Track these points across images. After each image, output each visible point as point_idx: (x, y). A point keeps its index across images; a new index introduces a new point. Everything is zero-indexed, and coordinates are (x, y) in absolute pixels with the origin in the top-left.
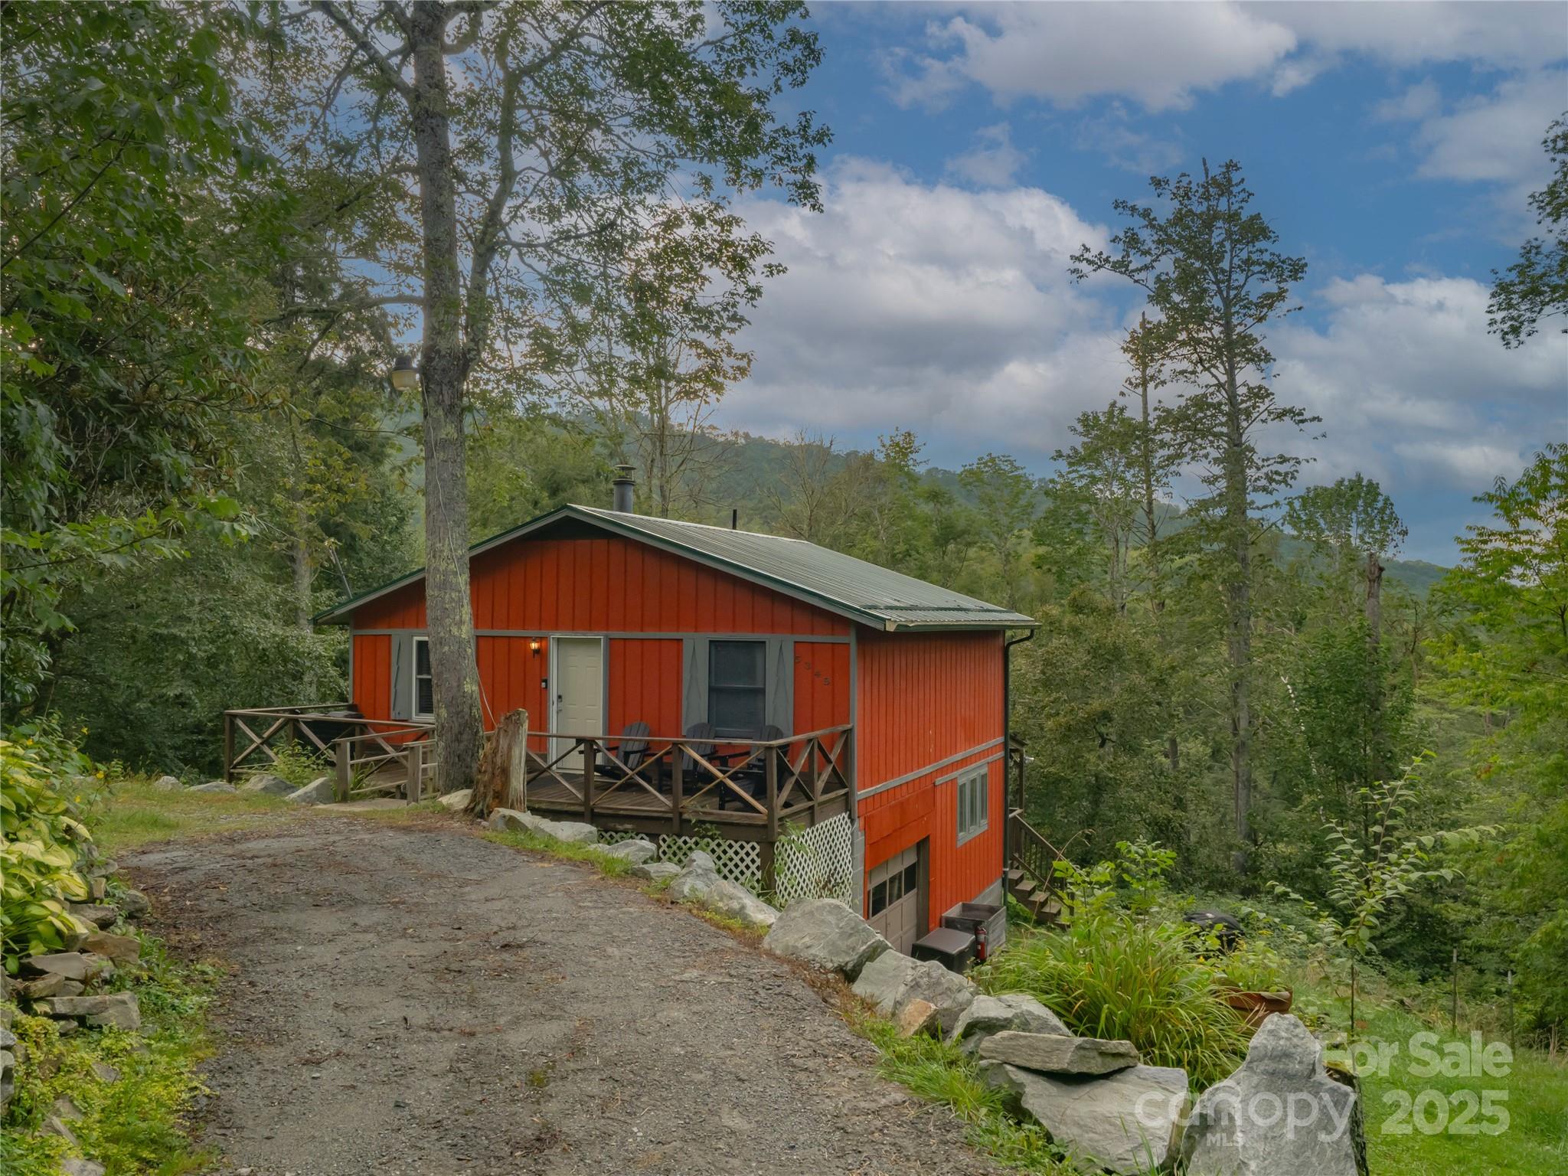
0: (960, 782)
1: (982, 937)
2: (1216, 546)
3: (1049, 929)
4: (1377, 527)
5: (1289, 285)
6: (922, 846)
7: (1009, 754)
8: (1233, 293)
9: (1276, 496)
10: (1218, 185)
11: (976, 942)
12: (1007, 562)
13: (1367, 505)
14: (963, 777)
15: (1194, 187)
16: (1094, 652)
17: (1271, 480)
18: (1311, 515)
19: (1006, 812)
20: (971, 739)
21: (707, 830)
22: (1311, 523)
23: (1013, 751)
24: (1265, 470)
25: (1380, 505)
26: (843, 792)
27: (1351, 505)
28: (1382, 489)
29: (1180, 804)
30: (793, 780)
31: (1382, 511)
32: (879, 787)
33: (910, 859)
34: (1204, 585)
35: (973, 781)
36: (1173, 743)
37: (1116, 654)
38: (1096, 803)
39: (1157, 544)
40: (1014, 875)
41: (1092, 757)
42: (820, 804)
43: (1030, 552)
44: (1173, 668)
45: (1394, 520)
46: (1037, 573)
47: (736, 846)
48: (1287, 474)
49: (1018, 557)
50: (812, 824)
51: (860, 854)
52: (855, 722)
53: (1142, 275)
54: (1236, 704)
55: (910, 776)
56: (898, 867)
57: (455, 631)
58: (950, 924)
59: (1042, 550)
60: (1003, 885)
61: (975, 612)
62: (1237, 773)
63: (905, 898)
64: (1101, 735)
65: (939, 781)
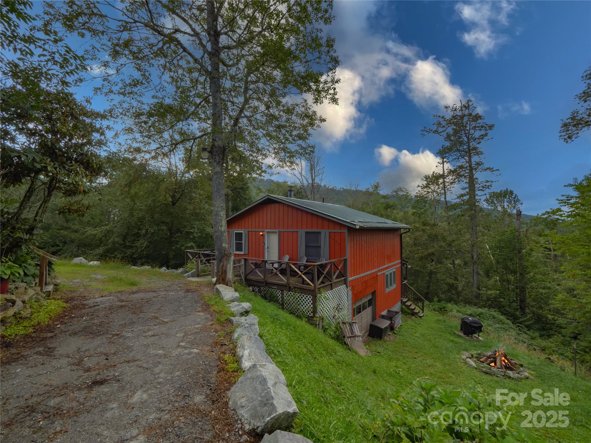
0: (386, 274)
1: (393, 322)
2: (466, 207)
3: (416, 317)
4: (513, 203)
5: (489, 132)
6: (374, 293)
7: (402, 264)
8: (470, 136)
9: (485, 192)
10: (465, 107)
11: (391, 323)
12: (405, 214)
13: (509, 196)
14: (387, 272)
15: (458, 107)
16: (429, 236)
17: (483, 187)
18: (493, 200)
19: (402, 281)
20: (390, 261)
21: (296, 291)
22: (492, 202)
23: (404, 264)
24: (481, 185)
25: (514, 196)
26: (343, 278)
27: (505, 197)
28: (514, 192)
29: (456, 279)
30: (324, 275)
31: (514, 198)
32: (357, 277)
33: (370, 297)
34: (463, 218)
35: (391, 274)
36: (453, 261)
37: (436, 236)
38: (430, 278)
39: (448, 207)
40: (405, 300)
41: (429, 266)
42: (334, 283)
43: (411, 211)
44: (454, 241)
45: (518, 200)
46: (413, 217)
47: (305, 296)
48: (488, 186)
49: (408, 212)
50: (332, 289)
51: (350, 297)
52: (348, 256)
53: (442, 133)
54: (473, 250)
55: (368, 273)
56: (365, 300)
57: (220, 228)
58: (383, 317)
59: (414, 210)
60: (401, 303)
61: (390, 224)
62: (473, 270)
63: (368, 309)
64: (432, 259)
65: (379, 274)
